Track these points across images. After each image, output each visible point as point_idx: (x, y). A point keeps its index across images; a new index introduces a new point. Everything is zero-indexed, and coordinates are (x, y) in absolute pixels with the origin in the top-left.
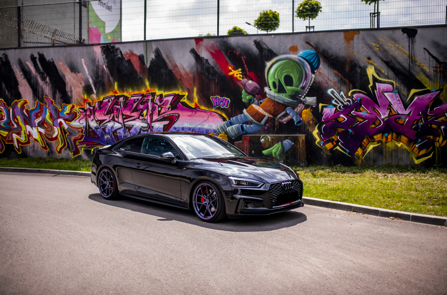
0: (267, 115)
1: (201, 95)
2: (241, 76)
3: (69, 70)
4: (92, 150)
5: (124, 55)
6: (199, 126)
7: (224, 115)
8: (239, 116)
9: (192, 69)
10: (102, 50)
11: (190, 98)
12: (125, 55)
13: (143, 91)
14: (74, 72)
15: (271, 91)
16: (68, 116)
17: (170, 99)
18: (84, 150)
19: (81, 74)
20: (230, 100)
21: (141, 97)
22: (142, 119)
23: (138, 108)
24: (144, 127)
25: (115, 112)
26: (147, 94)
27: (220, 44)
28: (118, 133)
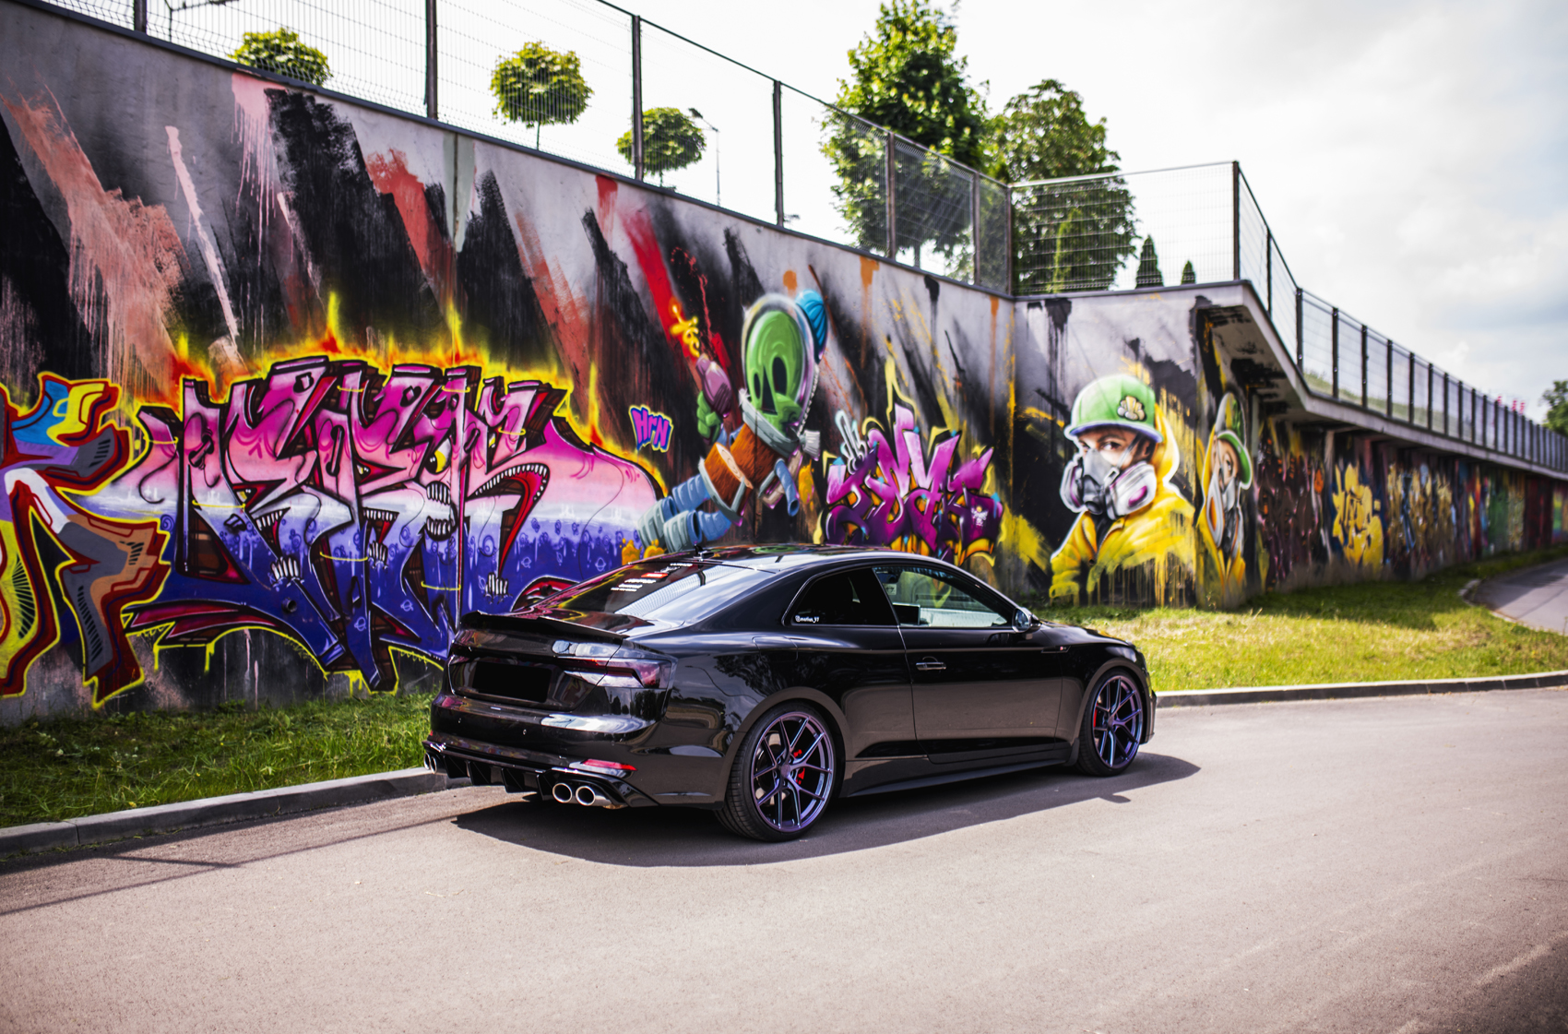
0: (744, 481)
1: (606, 396)
2: (698, 345)
3: (87, 170)
4: (210, 648)
5: (369, 168)
6: (599, 519)
7: (658, 477)
8: (690, 480)
9: (587, 289)
10: (274, 108)
11: (579, 407)
12: (376, 169)
13: (438, 356)
14: (120, 191)
15: (750, 404)
16: (75, 450)
17: (525, 399)
18: (161, 652)
19: (161, 209)
20: (673, 423)
21: (428, 382)
22: (430, 485)
23: (418, 434)
24: (438, 522)
25: (325, 443)
26: (452, 370)
27: (656, 217)
28: (337, 548)
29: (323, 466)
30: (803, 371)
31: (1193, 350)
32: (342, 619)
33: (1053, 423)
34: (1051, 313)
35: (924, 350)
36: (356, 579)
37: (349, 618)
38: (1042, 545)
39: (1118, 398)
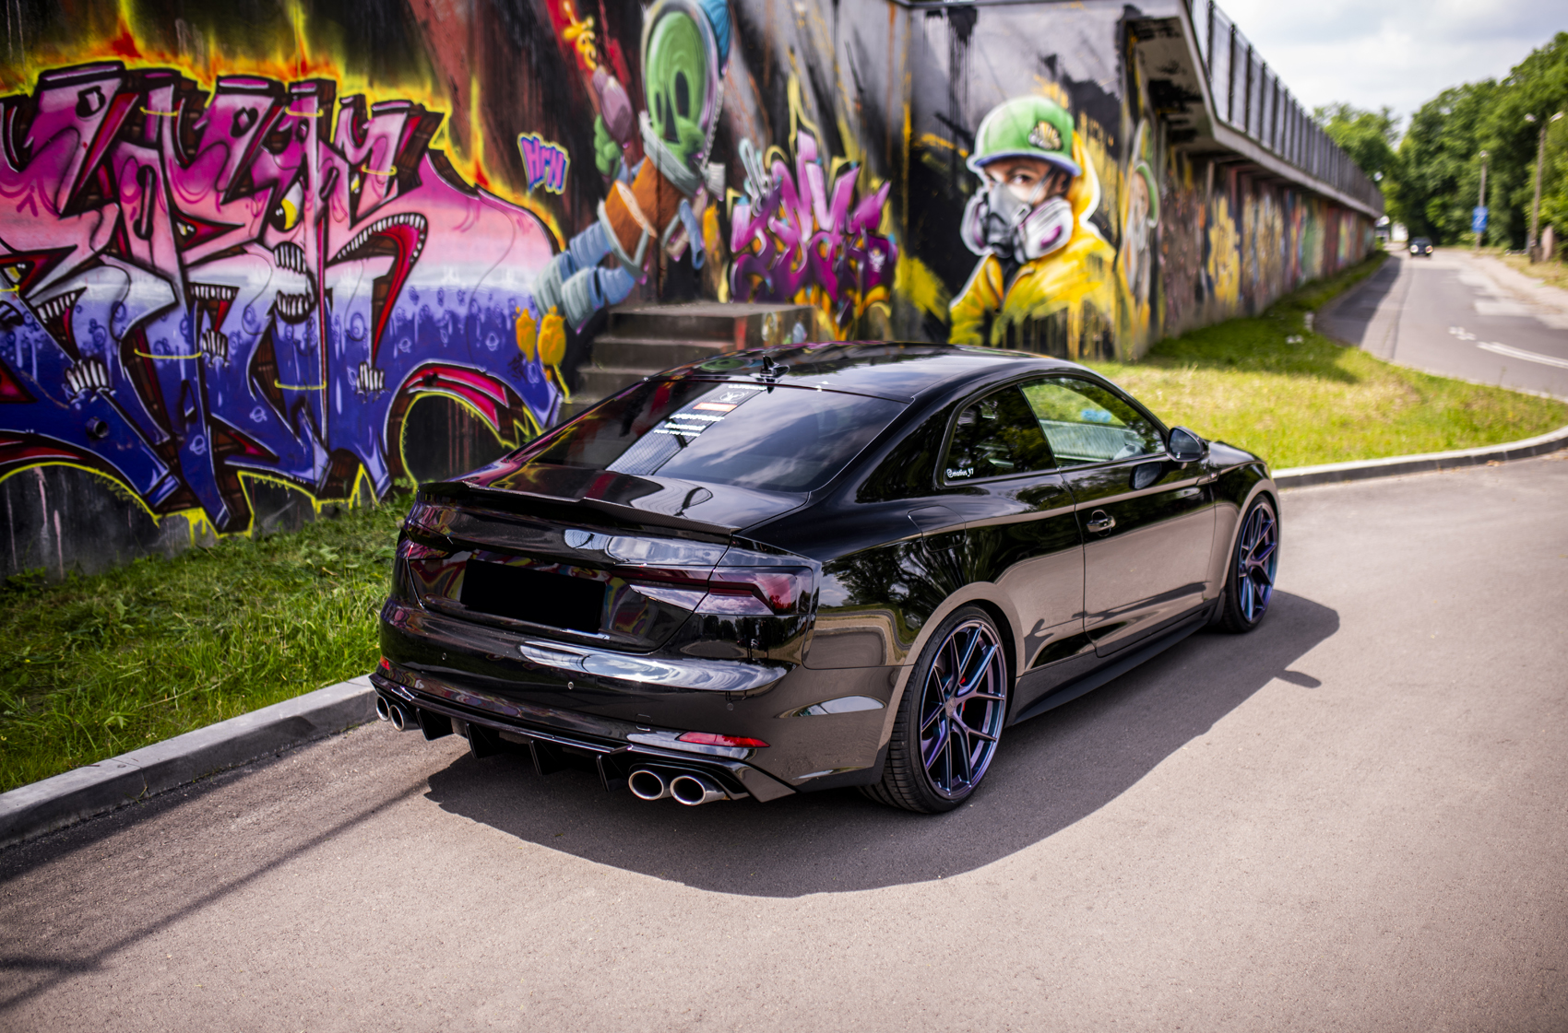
0: (647, 228)
1: (492, 122)
2: (594, 55)
6: (489, 283)
7: (554, 227)
8: (589, 229)
11: (460, 137)
13: (278, 65)
15: (652, 131)
17: (393, 126)
20: (570, 155)
21: (265, 103)
22: (278, 247)
23: (257, 176)
24: (291, 298)
25: (129, 191)
26: (298, 84)
28: (158, 342)
29: (130, 225)
30: (707, 89)
31: (1119, 69)
32: (173, 440)
33: (955, 153)
34: (953, 23)
35: (826, 64)
36: (187, 384)
37: (181, 439)
38: (941, 292)
39: (1030, 123)
